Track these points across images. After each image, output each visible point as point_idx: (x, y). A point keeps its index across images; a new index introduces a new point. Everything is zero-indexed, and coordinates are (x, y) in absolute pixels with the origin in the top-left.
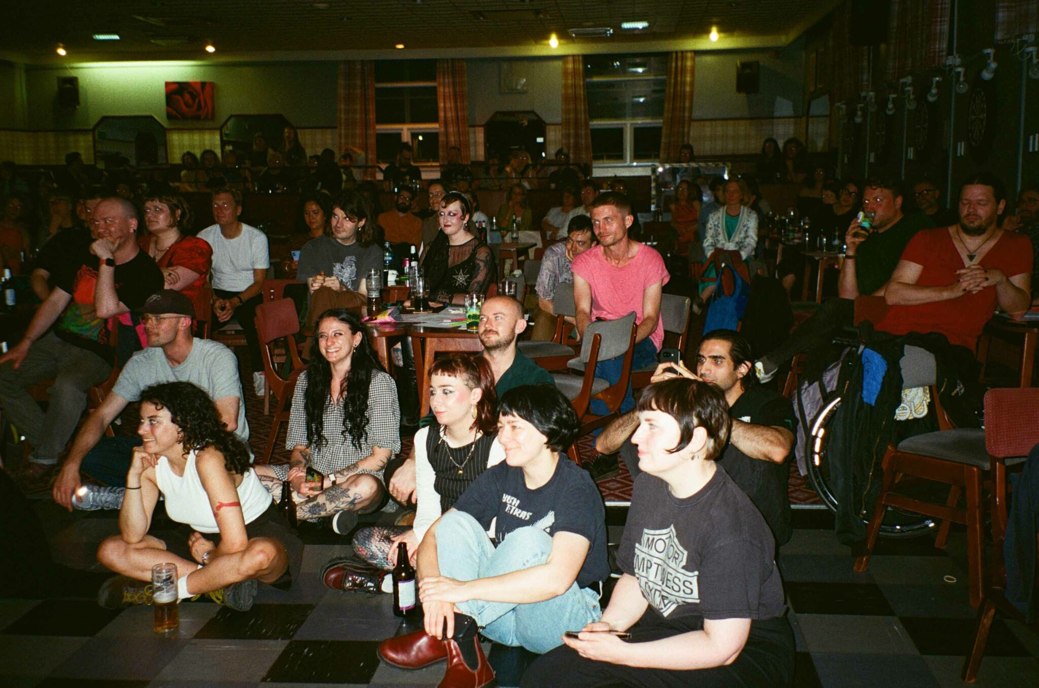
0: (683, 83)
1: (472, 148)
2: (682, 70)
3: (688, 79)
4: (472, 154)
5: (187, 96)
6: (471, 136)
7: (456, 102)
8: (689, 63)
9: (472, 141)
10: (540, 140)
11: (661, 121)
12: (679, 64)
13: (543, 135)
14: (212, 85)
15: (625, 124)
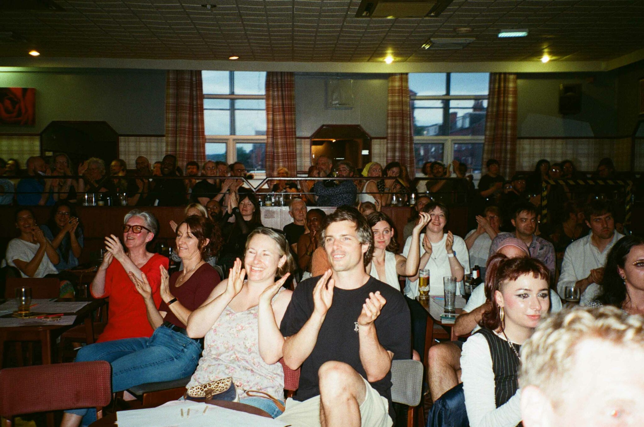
0: (506, 104)
1: (298, 159)
2: (504, 90)
3: (511, 100)
4: (298, 164)
5: (8, 103)
6: (298, 147)
7: (284, 115)
8: (511, 85)
9: (298, 151)
10: (365, 152)
11: (483, 137)
12: (502, 85)
13: (369, 148)
14: (33, 90)
15: (446, 140)
